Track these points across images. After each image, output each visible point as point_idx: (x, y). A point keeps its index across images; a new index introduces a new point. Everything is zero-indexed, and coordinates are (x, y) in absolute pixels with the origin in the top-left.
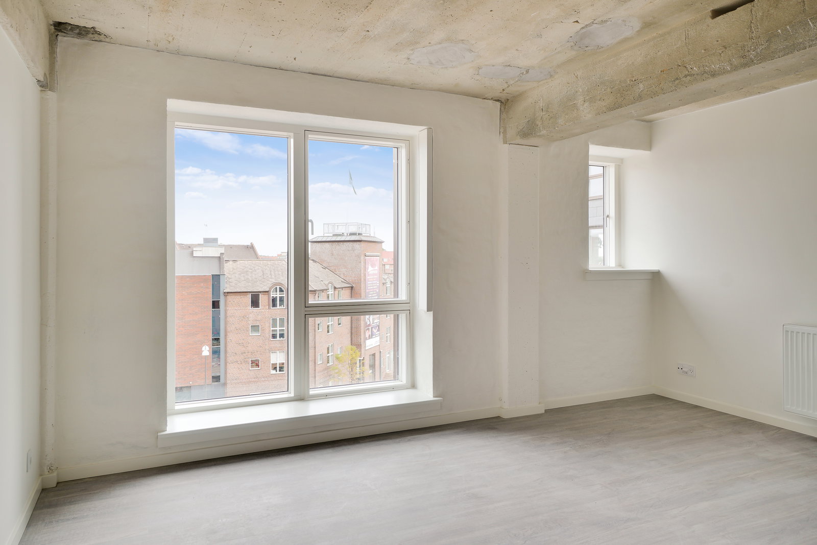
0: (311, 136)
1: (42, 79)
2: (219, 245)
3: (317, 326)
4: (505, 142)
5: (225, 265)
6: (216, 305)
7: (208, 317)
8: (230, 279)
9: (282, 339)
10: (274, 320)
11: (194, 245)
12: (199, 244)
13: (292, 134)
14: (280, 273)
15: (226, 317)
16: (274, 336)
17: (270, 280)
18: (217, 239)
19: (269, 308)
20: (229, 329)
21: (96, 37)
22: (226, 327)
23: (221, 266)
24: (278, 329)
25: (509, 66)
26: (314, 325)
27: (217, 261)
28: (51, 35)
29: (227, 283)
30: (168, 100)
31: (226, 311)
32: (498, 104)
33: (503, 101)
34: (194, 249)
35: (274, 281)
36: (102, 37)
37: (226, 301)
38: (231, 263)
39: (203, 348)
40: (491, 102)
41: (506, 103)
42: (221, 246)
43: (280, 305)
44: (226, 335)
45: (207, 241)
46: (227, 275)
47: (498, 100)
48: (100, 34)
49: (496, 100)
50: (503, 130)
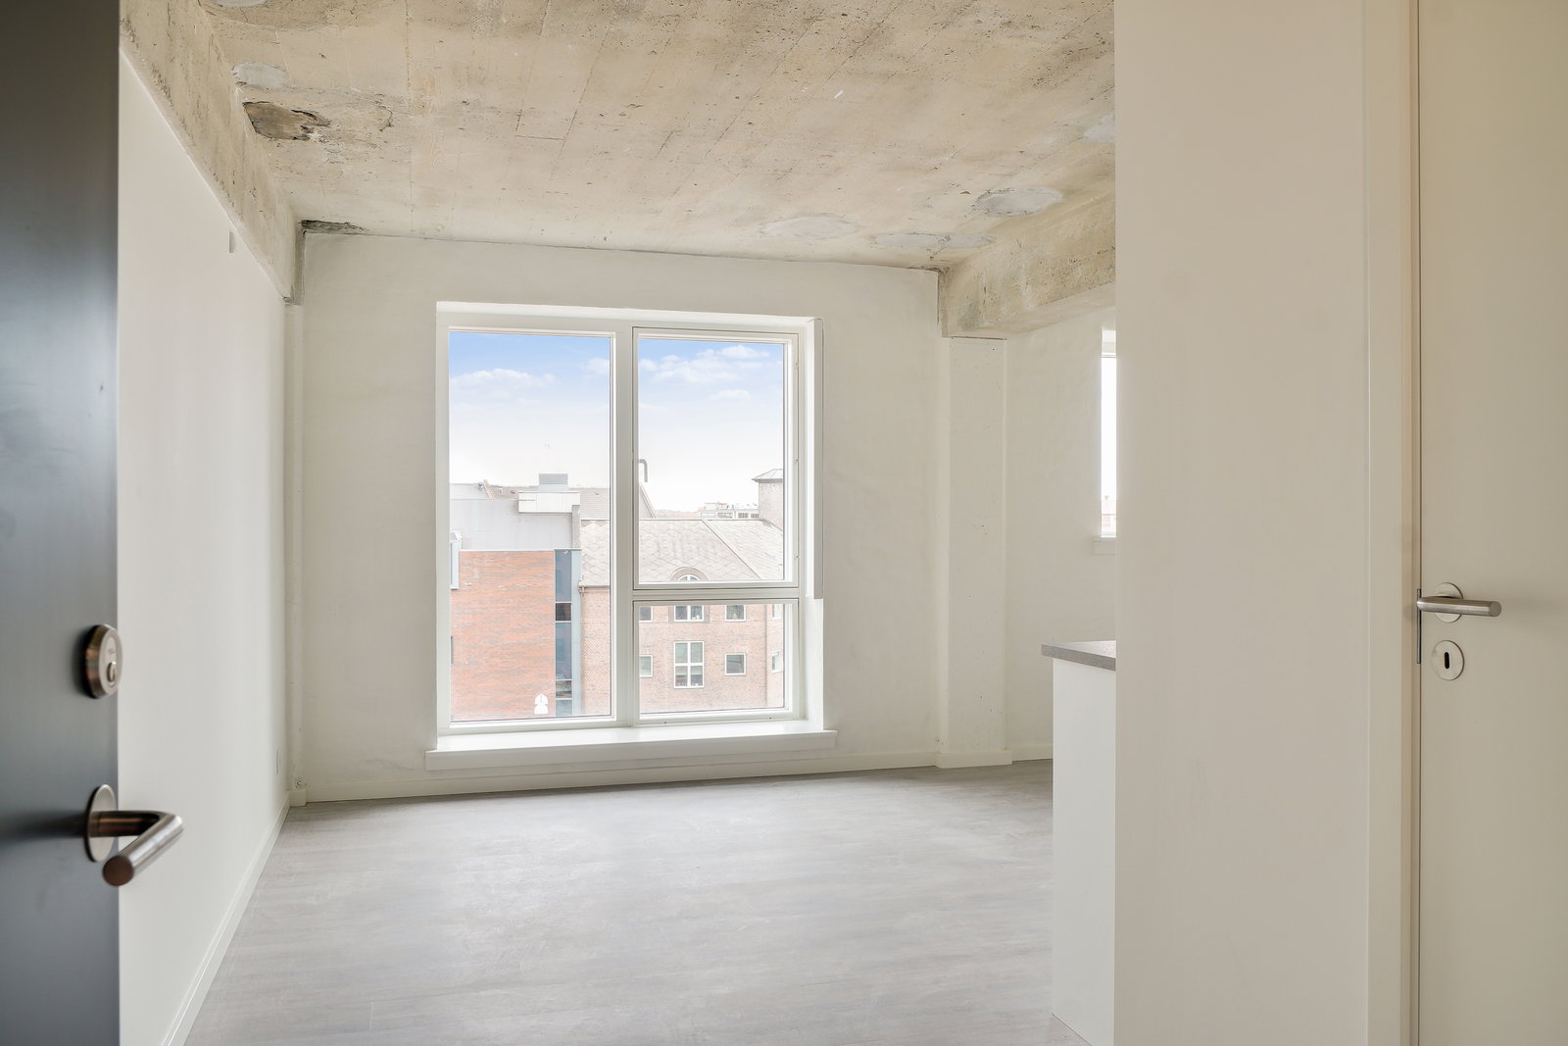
0: (641, 335)
1: (289, 296)
2: (571, 489)
3: (770, 661)
4: (945, 335)
5: (583, 530)
6: (563, 612)
7: (548, 638)
8: (591, 558)
9: (697, 686)
10: (682, 646)
11: (520, 488)
12: (531, 487)
13: (614, 334)
14: (694, 547)
15: (583, 638)
16: (681, 680)
17: (674, 562)
18: (566, 476)
19: (671, 621)
20: (589, 663)
21: (350, 231)
22: (582, 658)
23: (573, 533)
24: (689, 664)
25: (914, 233)
26: (763, 659)
27: (565, 520)
28: (297, 233)
29: (584, 568)
30: (438, 303)
31: (583, 625)
32: (935, 274)
33: (942, 270)
34: (521, 497)
35: (680, 564)
36: (357, 231)
37: (583, 605)
38: (593, 525)
39: (537, 700)
40: (921, 272)
41: (945, 273)
42: (573, 491)
43: (693, 615)
44: (583, 676)
45: (546, 479)
46: (585, 550)
47: (935, 269)
48: (354, 227)
49: (930, 269)
50: (943, 316)
